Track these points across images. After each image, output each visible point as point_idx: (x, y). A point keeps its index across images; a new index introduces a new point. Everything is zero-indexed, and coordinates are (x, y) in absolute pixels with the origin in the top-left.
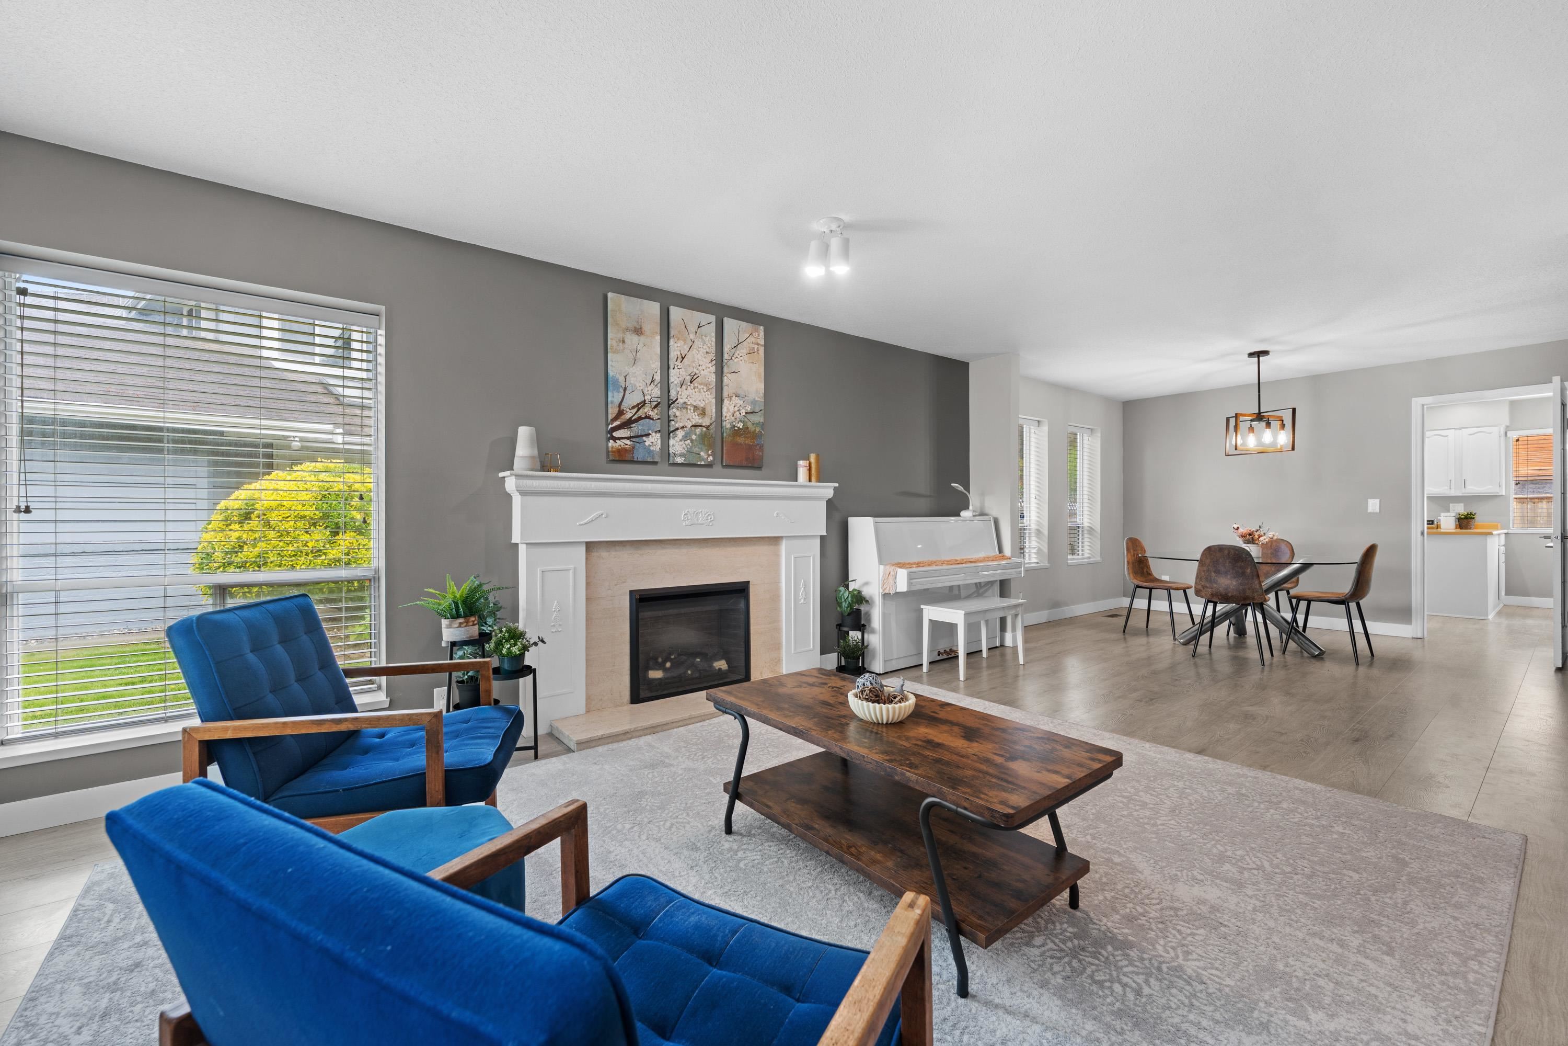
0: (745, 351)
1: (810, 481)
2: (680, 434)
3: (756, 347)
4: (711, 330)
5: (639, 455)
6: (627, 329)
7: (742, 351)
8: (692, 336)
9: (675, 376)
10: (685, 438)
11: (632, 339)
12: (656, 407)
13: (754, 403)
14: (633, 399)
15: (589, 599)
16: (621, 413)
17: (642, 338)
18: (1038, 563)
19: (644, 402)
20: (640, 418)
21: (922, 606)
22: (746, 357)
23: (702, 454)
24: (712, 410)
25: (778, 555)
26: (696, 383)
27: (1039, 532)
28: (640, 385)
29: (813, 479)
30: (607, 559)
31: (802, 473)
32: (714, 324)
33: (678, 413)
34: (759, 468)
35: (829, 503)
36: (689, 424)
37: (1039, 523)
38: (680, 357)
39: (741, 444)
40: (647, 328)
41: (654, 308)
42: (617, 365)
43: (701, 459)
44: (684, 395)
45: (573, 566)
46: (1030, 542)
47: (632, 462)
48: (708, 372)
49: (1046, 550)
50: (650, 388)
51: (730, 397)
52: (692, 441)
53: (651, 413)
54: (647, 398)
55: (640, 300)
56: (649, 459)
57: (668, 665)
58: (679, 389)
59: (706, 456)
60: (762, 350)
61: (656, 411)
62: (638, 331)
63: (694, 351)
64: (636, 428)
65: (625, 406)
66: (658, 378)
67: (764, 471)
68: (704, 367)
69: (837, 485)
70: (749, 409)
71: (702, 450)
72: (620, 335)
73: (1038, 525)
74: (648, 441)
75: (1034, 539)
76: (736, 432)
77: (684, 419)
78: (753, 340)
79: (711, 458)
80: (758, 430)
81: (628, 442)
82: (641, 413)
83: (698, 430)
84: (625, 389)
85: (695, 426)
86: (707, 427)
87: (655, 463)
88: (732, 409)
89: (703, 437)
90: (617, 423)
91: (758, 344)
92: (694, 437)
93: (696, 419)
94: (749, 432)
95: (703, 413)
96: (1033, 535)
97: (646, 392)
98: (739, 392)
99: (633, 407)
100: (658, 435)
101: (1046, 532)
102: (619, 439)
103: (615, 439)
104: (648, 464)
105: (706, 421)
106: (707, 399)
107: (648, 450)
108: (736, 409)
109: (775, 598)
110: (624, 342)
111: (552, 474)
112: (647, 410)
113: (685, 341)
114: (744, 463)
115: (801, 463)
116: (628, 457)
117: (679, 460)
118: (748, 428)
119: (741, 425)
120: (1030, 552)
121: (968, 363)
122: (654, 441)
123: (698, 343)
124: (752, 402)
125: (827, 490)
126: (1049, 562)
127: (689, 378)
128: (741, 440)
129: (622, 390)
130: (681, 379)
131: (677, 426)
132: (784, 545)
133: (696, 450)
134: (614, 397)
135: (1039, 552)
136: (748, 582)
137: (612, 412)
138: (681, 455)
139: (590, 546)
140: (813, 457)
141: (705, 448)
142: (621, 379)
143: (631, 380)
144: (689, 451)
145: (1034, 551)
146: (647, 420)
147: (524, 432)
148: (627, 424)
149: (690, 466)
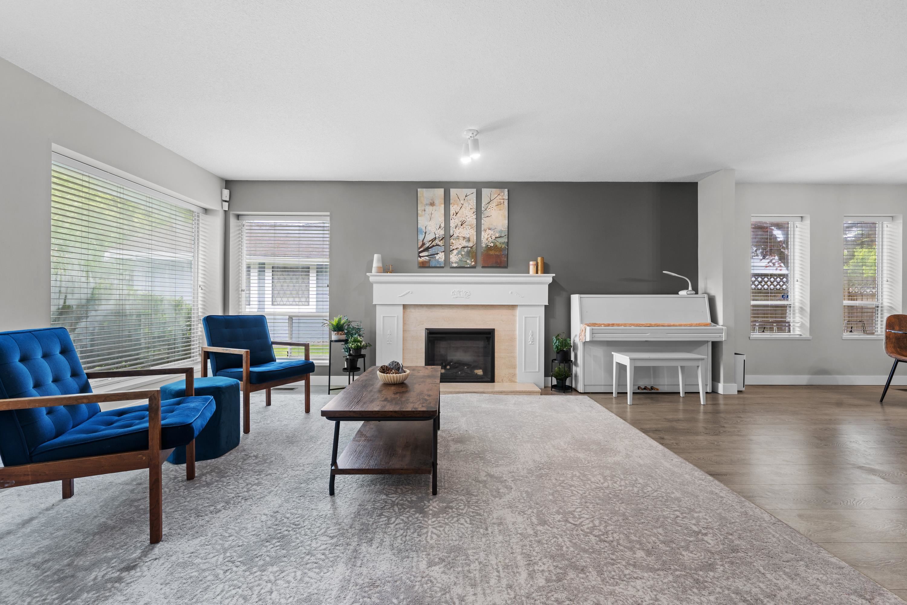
0: (495, 204)
1: (537, 273)
2: (455, 252)
3: (502, 201)
4: (473, 197)
5: (433, 264)
6: (427, 204)
7: (493, 204)
8: (462, 202)
9: (452, 224)
10: (458, 254)
11: (429, 209)
12: (442, 240)
13: (501, 231)
14: (429, 237)
15: (404, 331)
16: (423, 244)
17: (434, 207)
18: (801, 335)
19: (435, 238)
20: (434, 246)
21: (613, 353)
22: (495, 208)
23: (468, 261)
24: (474, 238)
25: (514, 316)
26: (464, 225)
27: (802, 309)
28: (433, 230)
29: (539, 272)
30: (414, 314)
31: (532, 269)
32: (475, 193)
33: (454, 242)
34: (506, 267)
35: (550, 285)
36: (460, 247)
37: (802, 302)
38: (455, 213)
39: (492, 255)
40: (437, 202)
41: (441, 191)
42: (422, 222)
43: (467, 264)
44: (456, 232)
45: (396, 315)
46: (794, 318)
47: (429, 267)
48: (472, 219)
49: (808, 325)
50: (438, 231)
51: (485, 230)
52: (462, 255)
53: (439, 243)
54: (437, 236)
55: (433, 189)
56: (438, 266)
57: (448, 367)
58: (454, 229)
59: (470, 262)
60: (506, 202)
61: (442, 242)
62: (432, 204)
63: (463, 209)
64: (431, 251)
65: (425, 241)
66: (443, 225)
67: (509, 269)
68: (469, 216)
69: (554, 275)
70: (497, 235)
71: (468, 259)
72: (423, 208)
73: (801, 304)
74: (437, 257)
75: (797, 315)
76: (488, 248)
77: (457, 244)
78: (501, 197)
79: (473, 263)
80: (503, 246)
81: (427, 258)
82: (434, 243)
83: (466, 250)
84: (426, 233)
85: (464, 247)
86: (471, 247)
87: (443, 267)
88: (486, 237)
89: (468, 253)
90: (422, 249)
91: (503, 199)
92: (463, 253)
93: (465, 244)
94: (498, 248)
95: (469, 240)
96: (797, 311)
97: (436, 233)
98: (490, 227)
99: (430, 241)
100: (443, 253)
101: (808, 309)
102: (423, 257)
103: (420, 257)
104: (439, 268)
105: (470, 244)
106: (471, 233)
107: (438, 261)
108: (489, 236)
109: (512, 339)
110: (425, 211)
111: (389, 274)
112: (437, 241)
113: (458, 205)
114: (494, 265)
115: (531, 263)
116: (427, 265)
117: (455, 265)
118: (497, 246)
119: (492, 245)
120: (794, 325)
121: (697, 183)
122: (441, 257)
123: (466, 205)
124: (499, 232)
125: (549, 278)
126: (810, 334)
127: (460, 223)
128: (492, 253)
129: (424, 234)
130: (456, 224)
131: (453, 248)
132: (518, 311)
133: (464, 259)
134: (421, 237)
135: (802, 326)
136: (494, 329)
137: (420, 244)
138: (456, 263)
139: (405, 306)
140: (539, 259)
141: (469, 258)
142: (424, 228)
143: (429, 228)
144: (461, 260)
145: (798, 325)
146: (437, 247)
147: (376, 256)
148: (427, 249)
149: (461, 268)
